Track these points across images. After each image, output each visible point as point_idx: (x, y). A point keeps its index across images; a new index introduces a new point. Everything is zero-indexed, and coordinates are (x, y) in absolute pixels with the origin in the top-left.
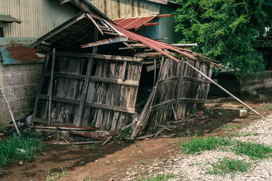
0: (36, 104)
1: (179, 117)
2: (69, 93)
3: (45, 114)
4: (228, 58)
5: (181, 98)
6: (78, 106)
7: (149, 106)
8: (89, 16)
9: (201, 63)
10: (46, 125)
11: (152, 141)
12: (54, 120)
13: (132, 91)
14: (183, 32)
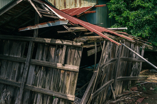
1: (117, 95)
2: (11, 76)
5: (118, 78)
9: (135, 45)
13: (72, 76)
14: (115, 18)
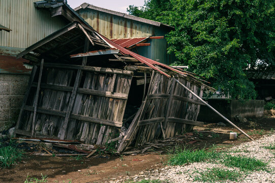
0: (20, 116)
1: (168, 137)
2: (55, 105)
3: (29, 126)
4: (219, 82)
5: (170, 117)
6: (64, 118)
7: (137, 120)
8: (80, 26)
9: (192, 84)
10: (29, 137)
11: (139, 156)
12: (38, 132)
13: (120, 104)
14: (175, 54)
